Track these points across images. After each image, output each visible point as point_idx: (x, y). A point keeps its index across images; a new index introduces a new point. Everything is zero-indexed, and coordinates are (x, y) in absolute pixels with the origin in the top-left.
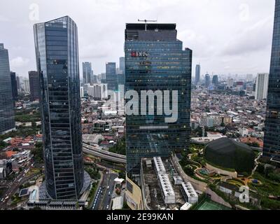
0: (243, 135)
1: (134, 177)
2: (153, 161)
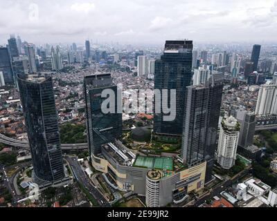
1: (99, 155)
2: (108, 145)
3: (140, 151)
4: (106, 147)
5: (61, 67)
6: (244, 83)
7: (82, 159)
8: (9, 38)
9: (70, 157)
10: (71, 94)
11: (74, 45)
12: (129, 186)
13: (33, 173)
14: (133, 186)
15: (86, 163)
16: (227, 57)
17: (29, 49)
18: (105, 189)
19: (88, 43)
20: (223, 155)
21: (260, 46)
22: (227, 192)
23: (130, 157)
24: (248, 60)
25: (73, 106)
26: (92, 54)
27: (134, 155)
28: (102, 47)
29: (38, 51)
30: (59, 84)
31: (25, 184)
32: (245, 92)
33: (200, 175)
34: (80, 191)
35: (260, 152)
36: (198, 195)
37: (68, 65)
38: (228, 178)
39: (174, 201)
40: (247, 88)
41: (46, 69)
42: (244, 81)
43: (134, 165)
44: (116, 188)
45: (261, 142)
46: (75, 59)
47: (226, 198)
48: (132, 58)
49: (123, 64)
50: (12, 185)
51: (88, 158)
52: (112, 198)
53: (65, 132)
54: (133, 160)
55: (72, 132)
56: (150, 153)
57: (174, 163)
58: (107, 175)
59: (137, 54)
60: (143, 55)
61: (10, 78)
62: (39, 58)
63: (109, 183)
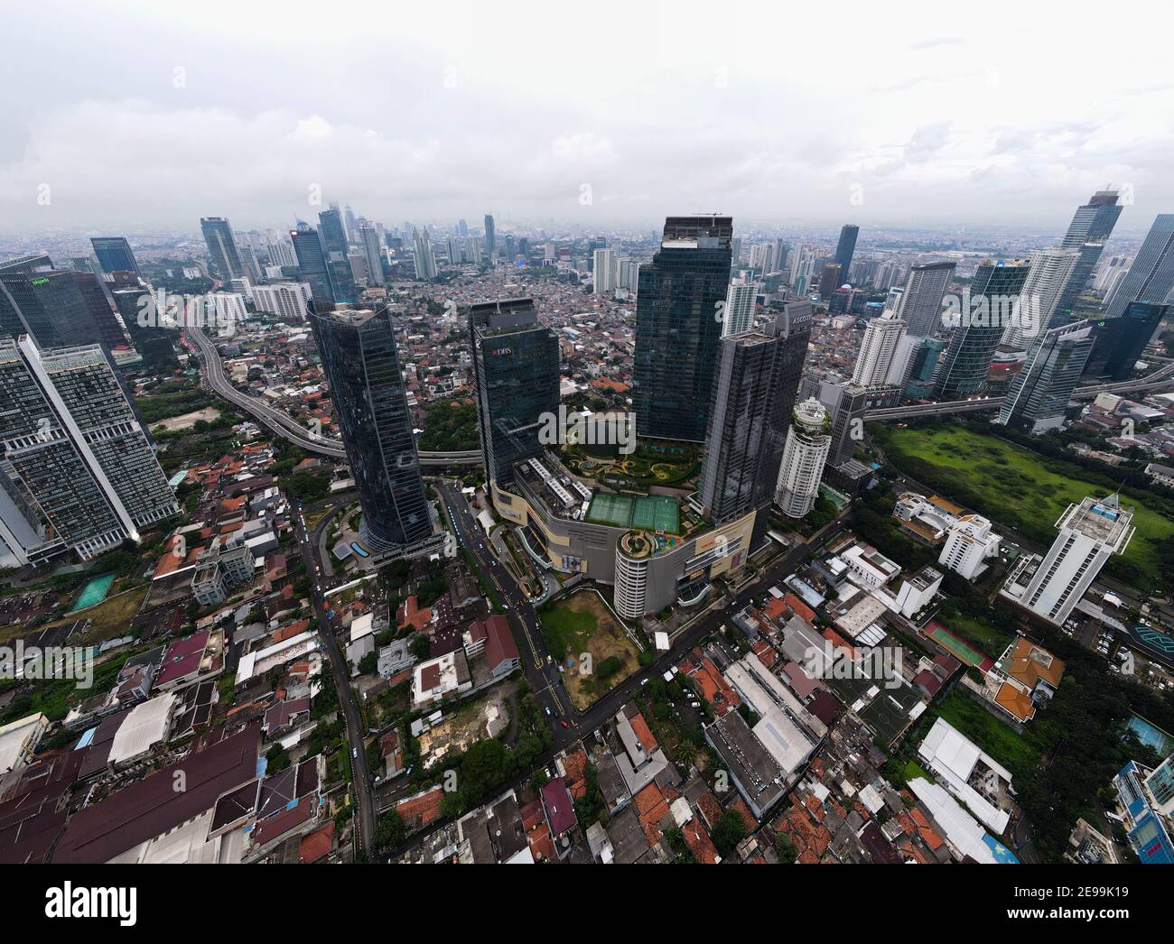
0: (594, 375)
1: (509, 487)
2: (529, 464)
3: (600, 481)
4: (525, 468)
5: (435, 271)
6: (821, 311)
7: (471, 490)
8: (326, 208)
9: (446, 481)
10: (452, 332)
11: (463, 223)
12: (575, 563)
13: (363, 523)
14: (584, 564)
15: (481, 497)
16: (784, 251)
17: (367, 233)
18: (522, 566)
19: (489, 221)
20: (790, 487)
21: (856, 229)
22: (801, 576)
23: (579, 497)
24: (829, 260)
25: (456, 359)
26: (500, 243)
27: (586, 491)
28: (519, 228)
29: (388, 236)
30: (430, 311)
31: (343, 550)
32: (825, 331)
33: (740, 539)
34: (464, 569)
35: (868, 477)
36: (733, 583)
37: (449, 268)
38: (799, 540)
39: (681, 602)
40: (827, 321)
41: (404, 276)
42: (820, 304)
43: (587, 518)
44: (546, 565)
45: (867, 451)
46: (463, 255)
47: (798, 594)
48: (581, 253)
49: (562, 266)
50: (316, 551)
51: (484, 486)
52: (537, 588)
53: (436, 423)
54: (585, 506)
55: (451, 422)
56: (624, 487)
57: (682, 516)
58: (526, 532)
59: (593, 246)
60: (603, 246)
61: (327, 294)
62: (390, 252)
63: (531, 551)
